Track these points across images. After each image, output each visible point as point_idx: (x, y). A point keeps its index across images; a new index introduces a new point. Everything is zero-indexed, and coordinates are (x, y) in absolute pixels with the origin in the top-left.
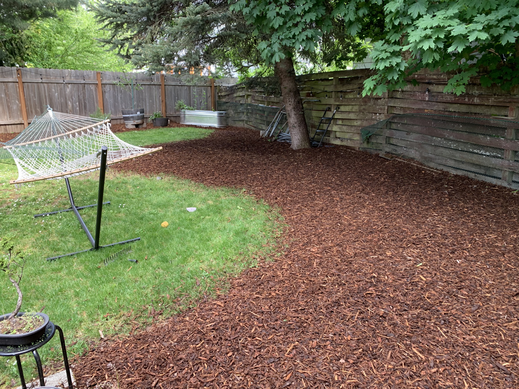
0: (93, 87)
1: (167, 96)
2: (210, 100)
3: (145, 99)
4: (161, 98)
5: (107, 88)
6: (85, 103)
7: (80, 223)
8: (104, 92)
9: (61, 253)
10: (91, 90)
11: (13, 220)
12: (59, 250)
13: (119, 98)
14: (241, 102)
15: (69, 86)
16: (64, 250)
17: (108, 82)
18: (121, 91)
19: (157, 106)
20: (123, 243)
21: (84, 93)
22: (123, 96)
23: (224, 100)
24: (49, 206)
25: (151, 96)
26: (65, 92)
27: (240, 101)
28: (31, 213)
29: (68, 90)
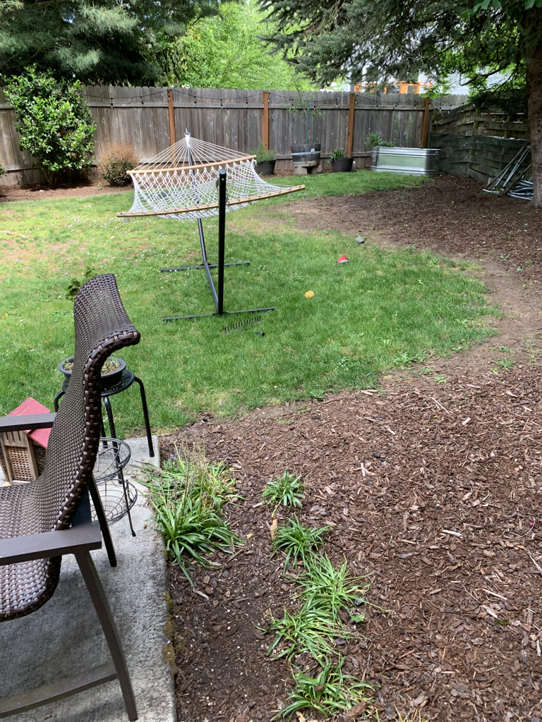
0: (257, 114)
1: (355, 127)
2: (419, 132)
3: (325, 131)
4: (347, 129)
5: (276, 114)
6: (246, 136)
7: (209, 282)
8: (271, 121)
9: (180, 314)
10: (255, 117)
11: (137, 272)
12: (178, 310)
13: (290, 129)
14: (466, 134)
15: (228, 112)
16: (184, 312)
17: (277, 106)
18: (294, 119)
19: (341, 141)
20: (253, 312)
21: (245, 122)
22: (295, 126)
23: (441, 131)
24: (179, 261)
25: (333, 126)
26: (222, 120)
27: (465, 132)
28: (158, 266)
29: (226, 118)
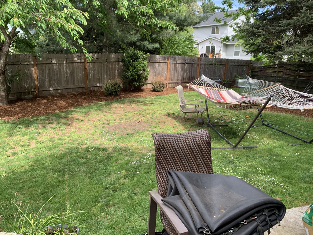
0: (196, 66)
2: (247, 73)
4: (224, 72)
5: (202, 66)
6: (191, 74)
8: (200, 68)
10: (195, 67)
13: (206, 72)
14: (273, 75)
15: (187, 65)
17: (203, 63)
29: (186, 67)
